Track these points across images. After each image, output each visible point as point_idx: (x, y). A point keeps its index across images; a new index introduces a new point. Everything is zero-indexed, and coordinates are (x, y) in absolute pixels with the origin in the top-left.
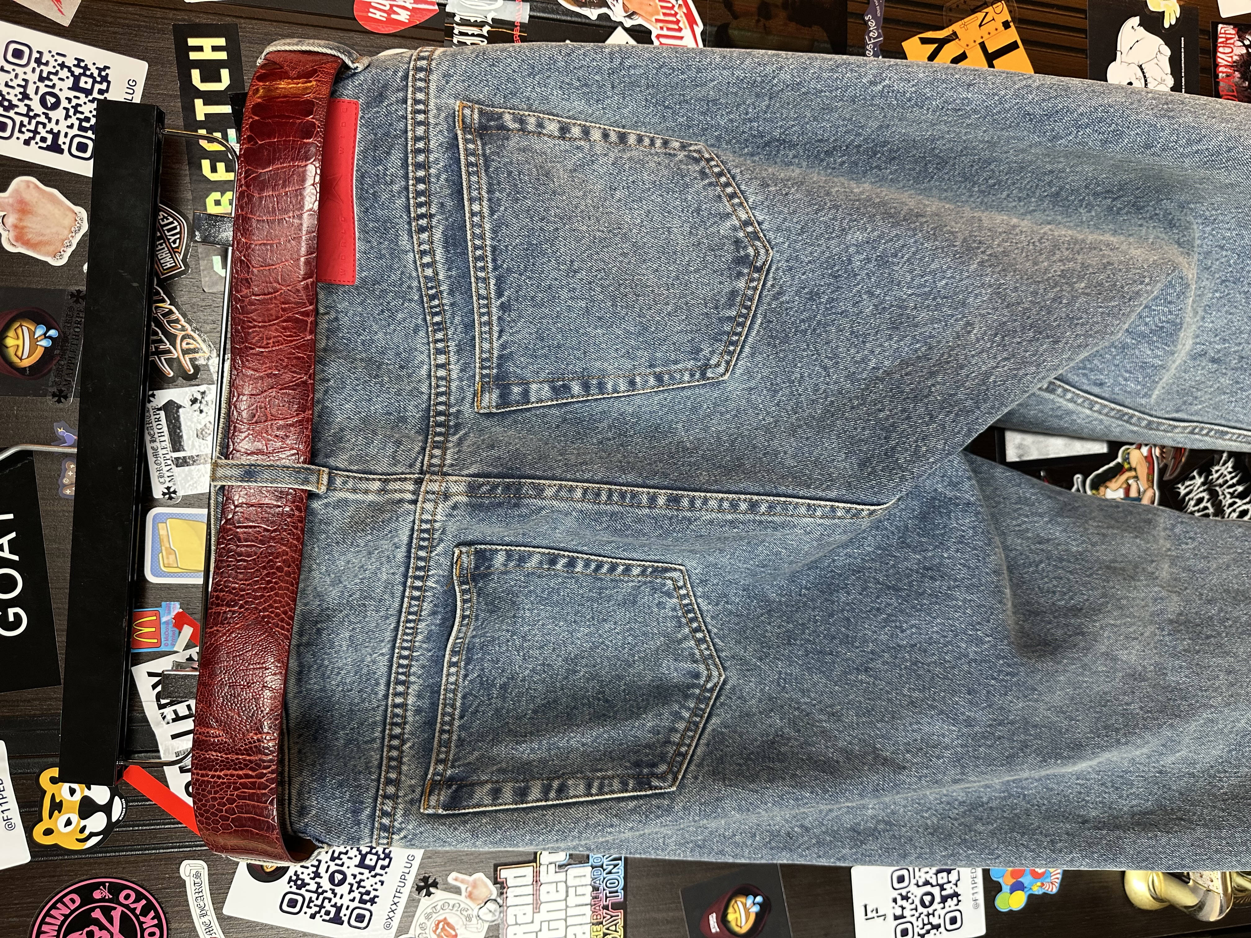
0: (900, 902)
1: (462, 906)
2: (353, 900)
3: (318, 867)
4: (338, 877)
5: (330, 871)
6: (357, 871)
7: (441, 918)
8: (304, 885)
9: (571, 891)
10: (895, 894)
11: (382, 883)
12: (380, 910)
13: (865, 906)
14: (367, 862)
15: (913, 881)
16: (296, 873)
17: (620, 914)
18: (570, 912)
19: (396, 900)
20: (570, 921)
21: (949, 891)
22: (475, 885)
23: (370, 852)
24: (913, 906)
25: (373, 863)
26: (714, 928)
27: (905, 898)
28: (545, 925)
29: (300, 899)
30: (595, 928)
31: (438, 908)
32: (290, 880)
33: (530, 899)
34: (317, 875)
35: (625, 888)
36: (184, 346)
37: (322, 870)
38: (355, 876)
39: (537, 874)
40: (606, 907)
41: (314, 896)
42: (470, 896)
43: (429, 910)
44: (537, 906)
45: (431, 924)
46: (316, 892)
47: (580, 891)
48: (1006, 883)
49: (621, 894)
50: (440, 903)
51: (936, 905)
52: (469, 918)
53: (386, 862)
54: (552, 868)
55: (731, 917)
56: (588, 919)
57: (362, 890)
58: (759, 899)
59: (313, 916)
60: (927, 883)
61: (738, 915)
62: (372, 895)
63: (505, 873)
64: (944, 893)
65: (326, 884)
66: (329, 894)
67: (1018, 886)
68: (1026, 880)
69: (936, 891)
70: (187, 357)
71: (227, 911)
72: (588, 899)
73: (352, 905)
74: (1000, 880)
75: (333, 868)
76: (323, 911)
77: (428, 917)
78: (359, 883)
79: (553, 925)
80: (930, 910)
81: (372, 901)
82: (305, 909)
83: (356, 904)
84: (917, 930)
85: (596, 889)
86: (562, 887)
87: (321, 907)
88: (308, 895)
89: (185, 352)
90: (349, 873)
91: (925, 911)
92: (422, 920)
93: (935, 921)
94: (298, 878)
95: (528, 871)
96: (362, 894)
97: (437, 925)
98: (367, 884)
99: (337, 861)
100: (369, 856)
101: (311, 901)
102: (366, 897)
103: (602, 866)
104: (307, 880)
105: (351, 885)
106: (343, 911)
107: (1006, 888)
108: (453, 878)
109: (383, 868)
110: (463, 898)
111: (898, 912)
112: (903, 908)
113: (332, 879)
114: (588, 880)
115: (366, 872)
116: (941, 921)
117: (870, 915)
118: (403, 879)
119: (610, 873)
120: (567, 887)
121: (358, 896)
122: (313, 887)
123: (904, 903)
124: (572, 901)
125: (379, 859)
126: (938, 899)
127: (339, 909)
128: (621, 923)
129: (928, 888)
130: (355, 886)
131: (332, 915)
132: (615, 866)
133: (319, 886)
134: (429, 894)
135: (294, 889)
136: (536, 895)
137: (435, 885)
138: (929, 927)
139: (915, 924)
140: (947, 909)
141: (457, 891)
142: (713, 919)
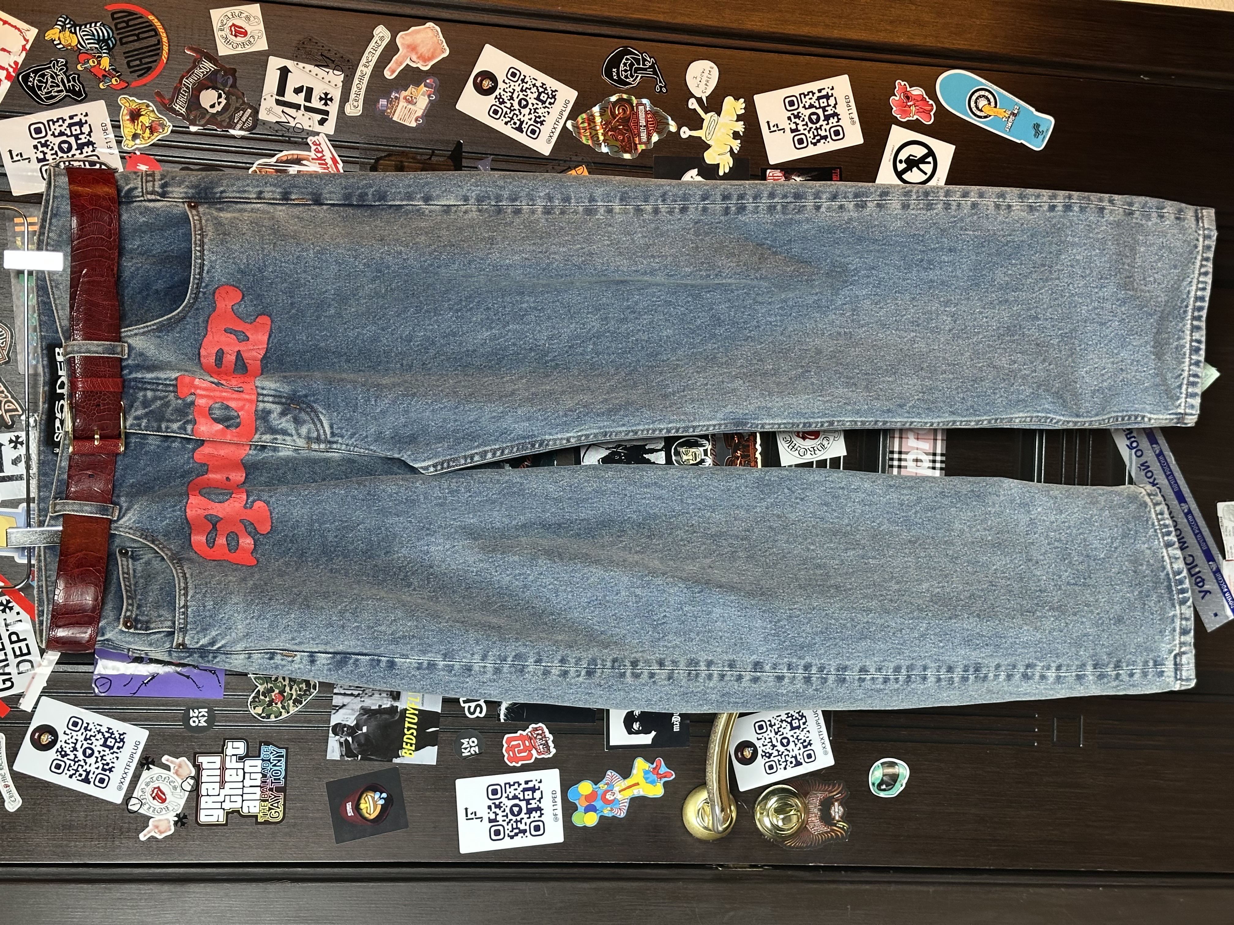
0: (494, 809)
1: (171, 779)
2: (97, 768)
3: (75, 744)
4: (89, 752)
5: (84, 747)
6: (102, 748)
7: (156, 786)
8: (66, 755)
9: (247, 775)
10: (490, 803)
11: (117, 758)
12: (115, 777)
13: (466, 809)
14: (108, 743)
15: (505, 795)
16: (61, 747)
17: (282, 795)
18: (246, 790)
19: (126, 771)
20: (246, 797)
21: (533, 805)
22: (180, 766)
23: (110, 737)
24: (505, 814)
25: (112, 744)
26: (350, 813)
27: (498, 806)
28: (228, 798)
29: (63, 764)
30: (263, 803)
31: (154, 779)
32: (57, 751)
33: (218, 779)
34: (75, 749)
35: (285, 778)
36: (6, 407)
37: (78, 746)
38: (99, 752)
39: (223, 762)
40: (271, 790)
41: (72, 763)
42: (176, 773)
43: (148, 780)
44: (222, 783)
45: (149, 790)
46: (73, 760)
47: (253, 776)
48: (581, 805)
49: (282, 782)
50: (156, 776)
51: (522, 815)
52: (175, 788)
53: (121, 744)
54: (234, 758)
55: (363, 806)
56: (257, 796)
57: (105, 762)
58: (384, 795)
59: (71, 777)
60: (515, 797)
61: (368, 805)
62: (110, 766)
63: (201, 759)
64: (529, 806)
65: (80, 756)
66: (82, 763)
67: (591, 808)
68: (598, 804)
69: (523, 804)
70: (8, 414)
71: (16, 768)
72: (258, 783)
73: (97, 772)
74: (577, 802)
75: (85, 745)
76: (78, 774)
77: (147, 784)
78: (102, 757)
79: (233, 798)
80: (519, 818)
81: (110, 770)
82: (66, 771)
83: (100, 771)
84: (507, 832)
85: (264, 776)
86: (241, 772)
87: (77, 771)
88: (68, 762)
89: (7, 411)
90: (96, 750)
91: (514, 818)
92: (143, 786)
93: (522, 826)
94: (62, 750)
95: (217, 759)
96: (104, 764)
97: (153, 791)
98: (108, 758)
99: (89, 741)
100: (110, 740)
101: (70, 766)
102: (106, 767)
103: (269, 760)
104: (68, 752)
105: (97, 758)
106: (91, 775)
107: (581, 809)
108: (165, 759)
109: (119, 748)
110: (171, 774)
111: (493, 816)
112: (496, 814)
113: (84, 753)
114: (259, 769)
115: (107, 750)
116: (527, 828)
117: (470, 816)
118: (132, 757)
119: (275, 765)
120: (244, 773)
121: (101, 766)
122: (72, 757)
123: (497, 810)
124: (247, 782)
125: (116, 742)
126: (524, 810)
127: (88, 773)
128: (282, 802)
129: (516, 801)
130: (100, 759)
131: (83, 777)
132: (279, 761)
133: (76, 756)
134: (148, 769)
135: (59, 757)
136: (222, 775)
137: (153, 763)
138: (517, 831)
139: (506, 827)
140: (532, 819)
141: (167, 768)
142: (349, 806)
